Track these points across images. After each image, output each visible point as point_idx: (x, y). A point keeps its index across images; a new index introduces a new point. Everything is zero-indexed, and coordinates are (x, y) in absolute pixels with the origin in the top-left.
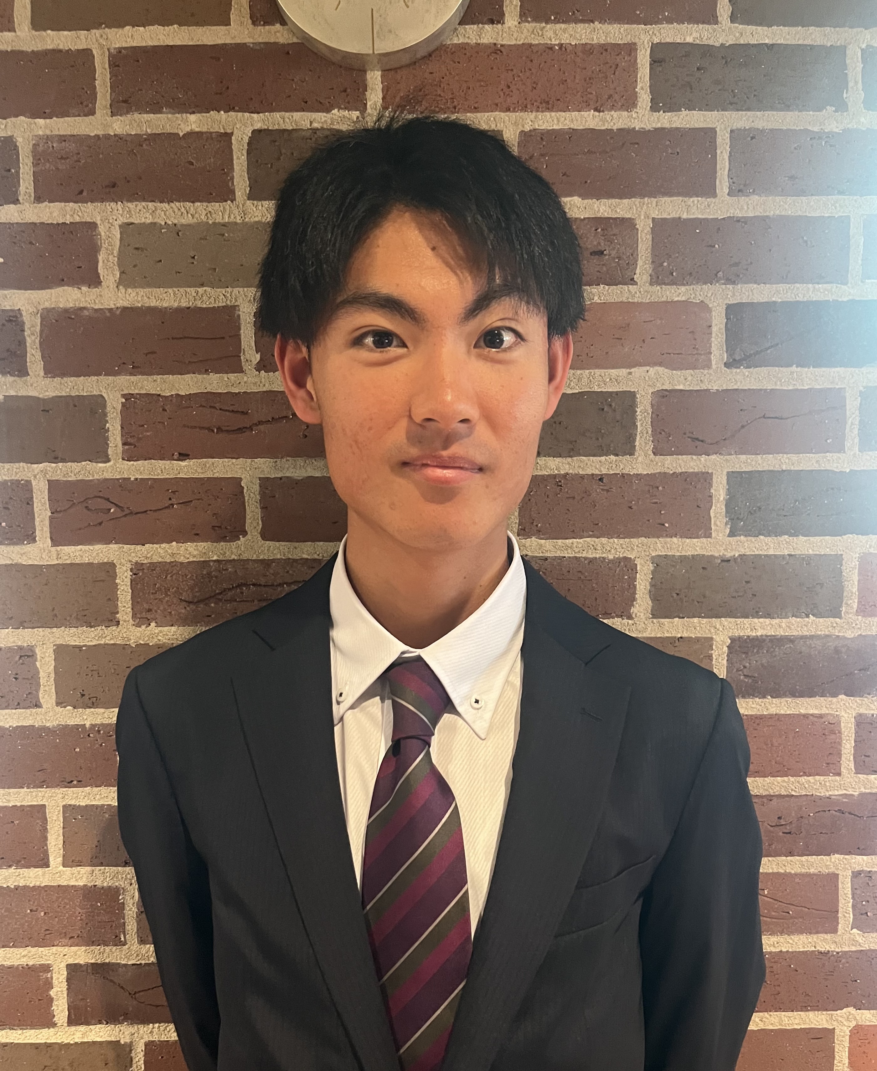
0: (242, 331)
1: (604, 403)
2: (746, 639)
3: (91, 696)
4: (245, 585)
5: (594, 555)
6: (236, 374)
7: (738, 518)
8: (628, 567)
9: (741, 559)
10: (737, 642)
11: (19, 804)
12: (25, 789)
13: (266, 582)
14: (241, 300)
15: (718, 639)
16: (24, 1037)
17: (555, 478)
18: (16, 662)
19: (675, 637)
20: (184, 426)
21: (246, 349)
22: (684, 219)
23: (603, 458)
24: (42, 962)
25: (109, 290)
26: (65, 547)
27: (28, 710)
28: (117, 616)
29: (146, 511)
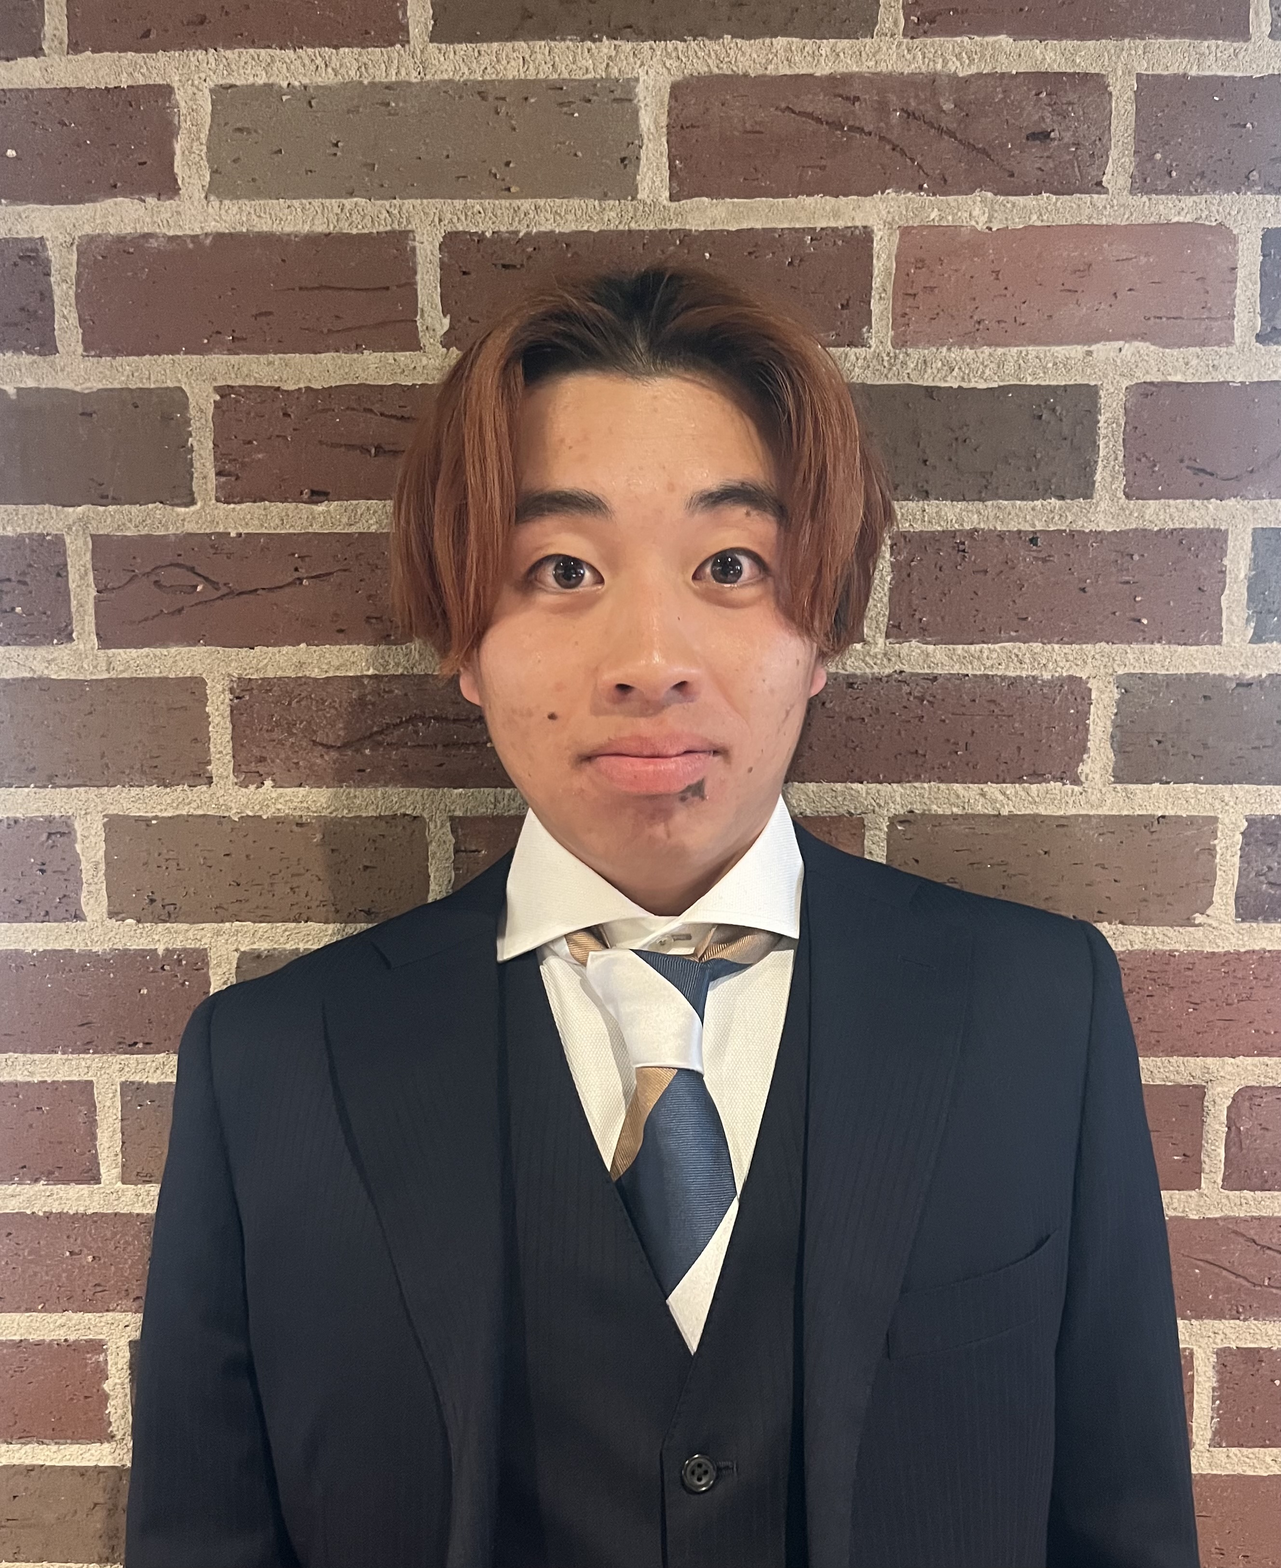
0: (418, 277)
1: (1043, 406)
2: (1274, 820)
3: (166, 902)
4: (422, 718)
5: (1018, 673)
6: (408, 353)
7: (1269, 611)
8: (1076, 693)
9: (1271, 682)
10: (1259, 825)
11: (49, 1080)
12: (59, 1055)
13: (457, 714)
14: (418, 221)
15: (1227, 821)
16: (60, 1457)
17: (954, 537)
18: (42, 844)
19: (1153, 816)
20: (321, 442)
21: (425, 309)
22: (1193, 78)
23: (1038, 503)
24: (91, 1337)
25: (192, 203)
26: (121, 651)
27: (62, 925)
28: (209, 768)
29: (256, 590)
